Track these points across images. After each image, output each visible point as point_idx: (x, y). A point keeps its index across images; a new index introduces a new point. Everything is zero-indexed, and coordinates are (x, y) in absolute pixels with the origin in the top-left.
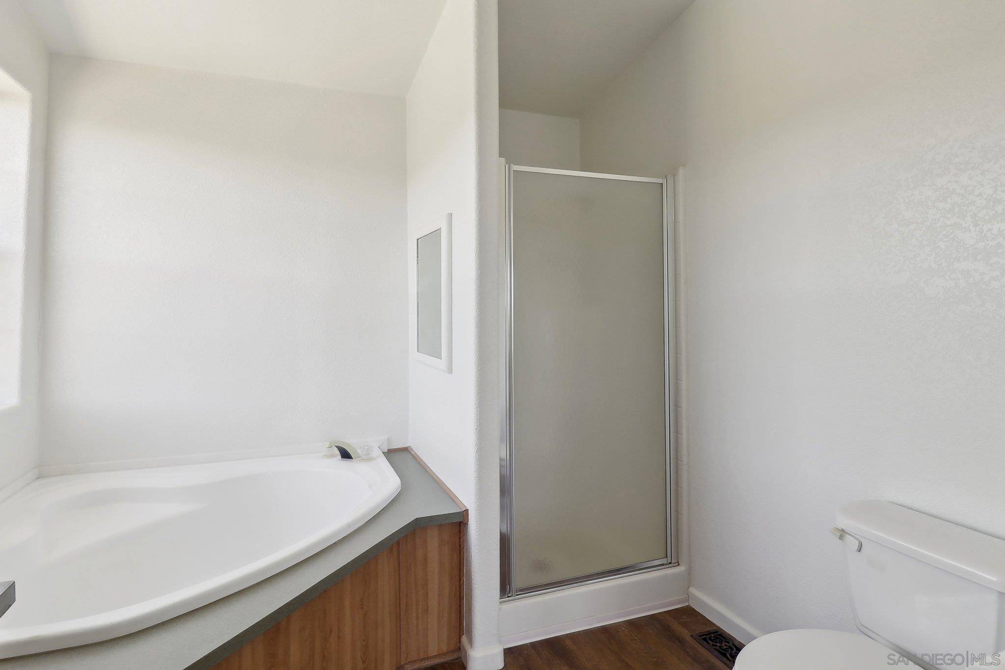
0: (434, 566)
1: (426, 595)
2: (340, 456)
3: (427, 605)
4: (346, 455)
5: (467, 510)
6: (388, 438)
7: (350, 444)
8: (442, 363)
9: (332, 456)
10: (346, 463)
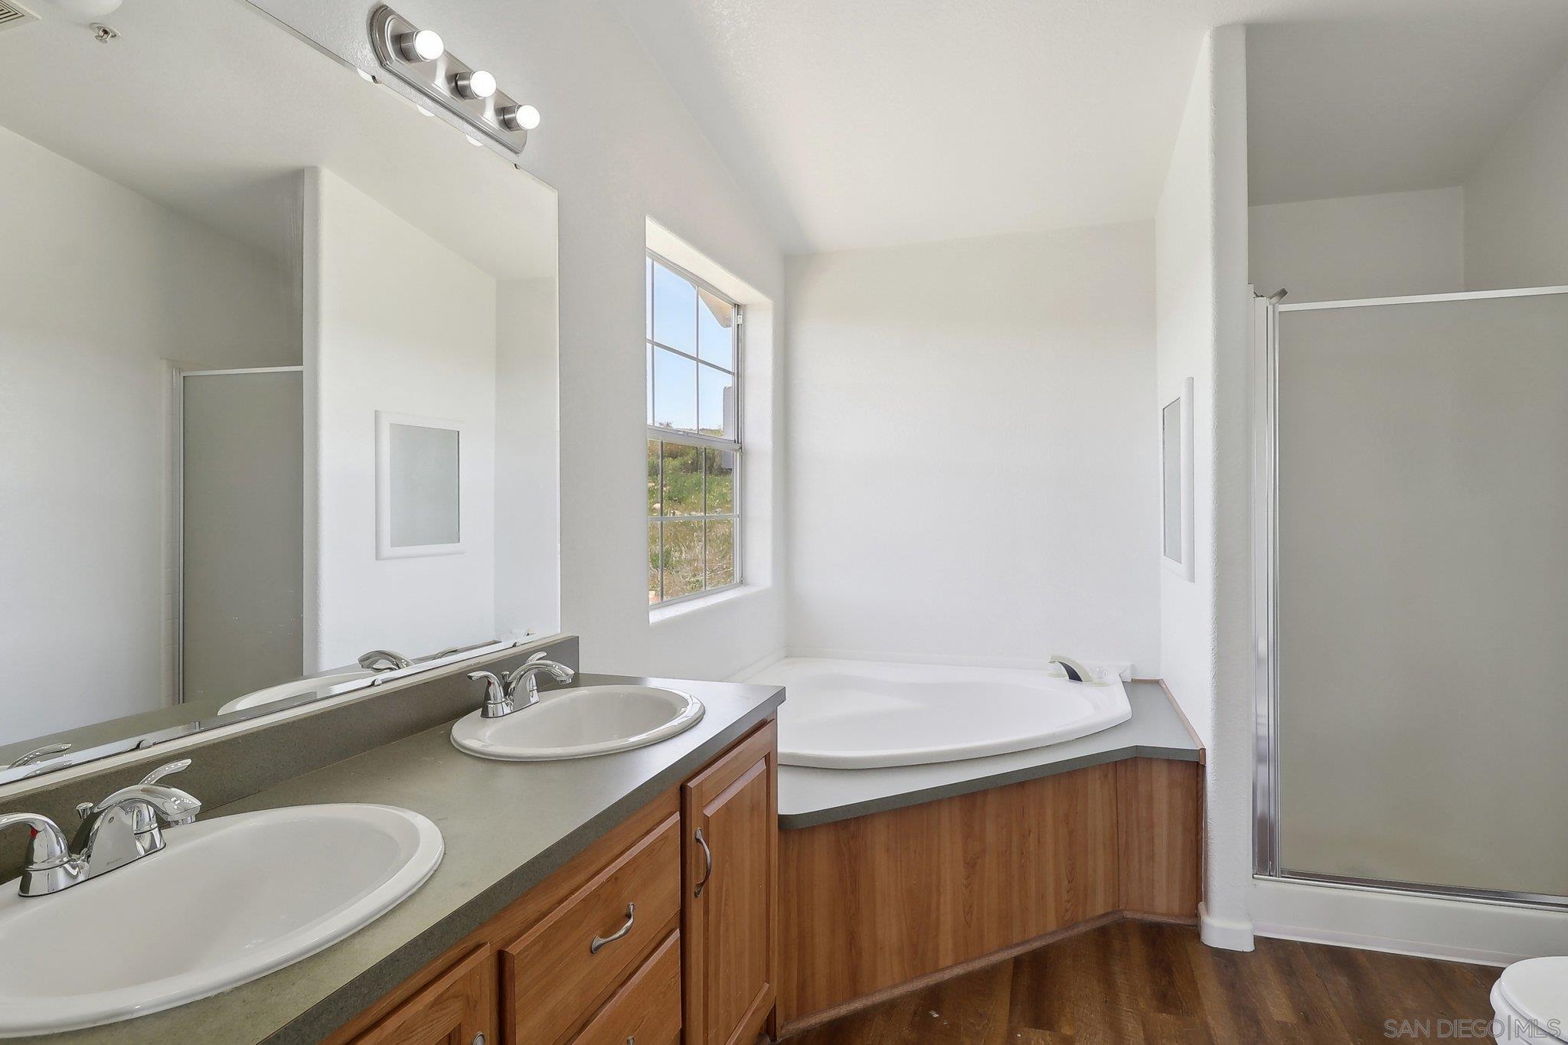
0: (1161, 807)
1: (1151, 841)
2: (1068, 677)
3: (1153, 851)
4: (1074, 676)
5: (1204, 750)
6: (1132, 665)
7: (1080, 664)
8: (1182, 568)
9: (1059, 675)
10: (1075, 684)
